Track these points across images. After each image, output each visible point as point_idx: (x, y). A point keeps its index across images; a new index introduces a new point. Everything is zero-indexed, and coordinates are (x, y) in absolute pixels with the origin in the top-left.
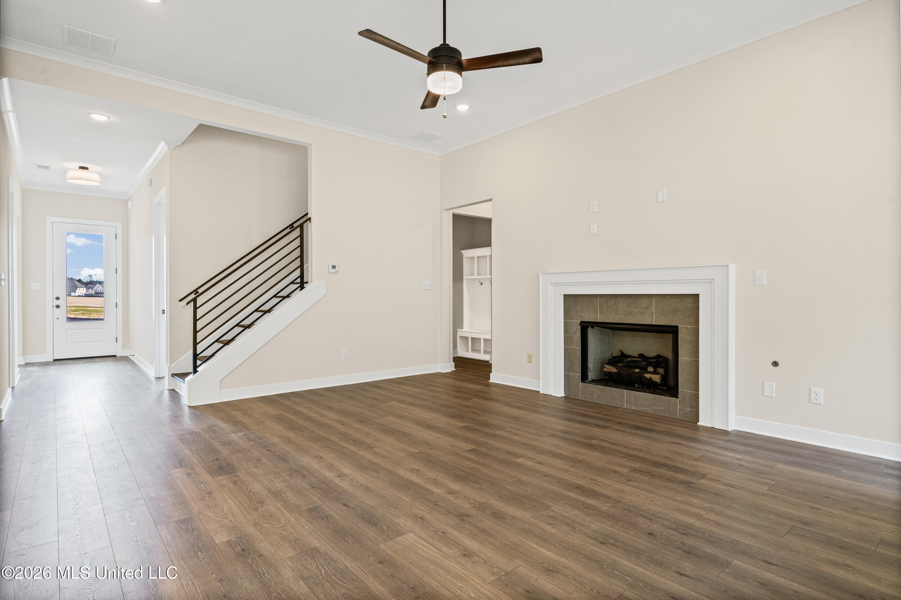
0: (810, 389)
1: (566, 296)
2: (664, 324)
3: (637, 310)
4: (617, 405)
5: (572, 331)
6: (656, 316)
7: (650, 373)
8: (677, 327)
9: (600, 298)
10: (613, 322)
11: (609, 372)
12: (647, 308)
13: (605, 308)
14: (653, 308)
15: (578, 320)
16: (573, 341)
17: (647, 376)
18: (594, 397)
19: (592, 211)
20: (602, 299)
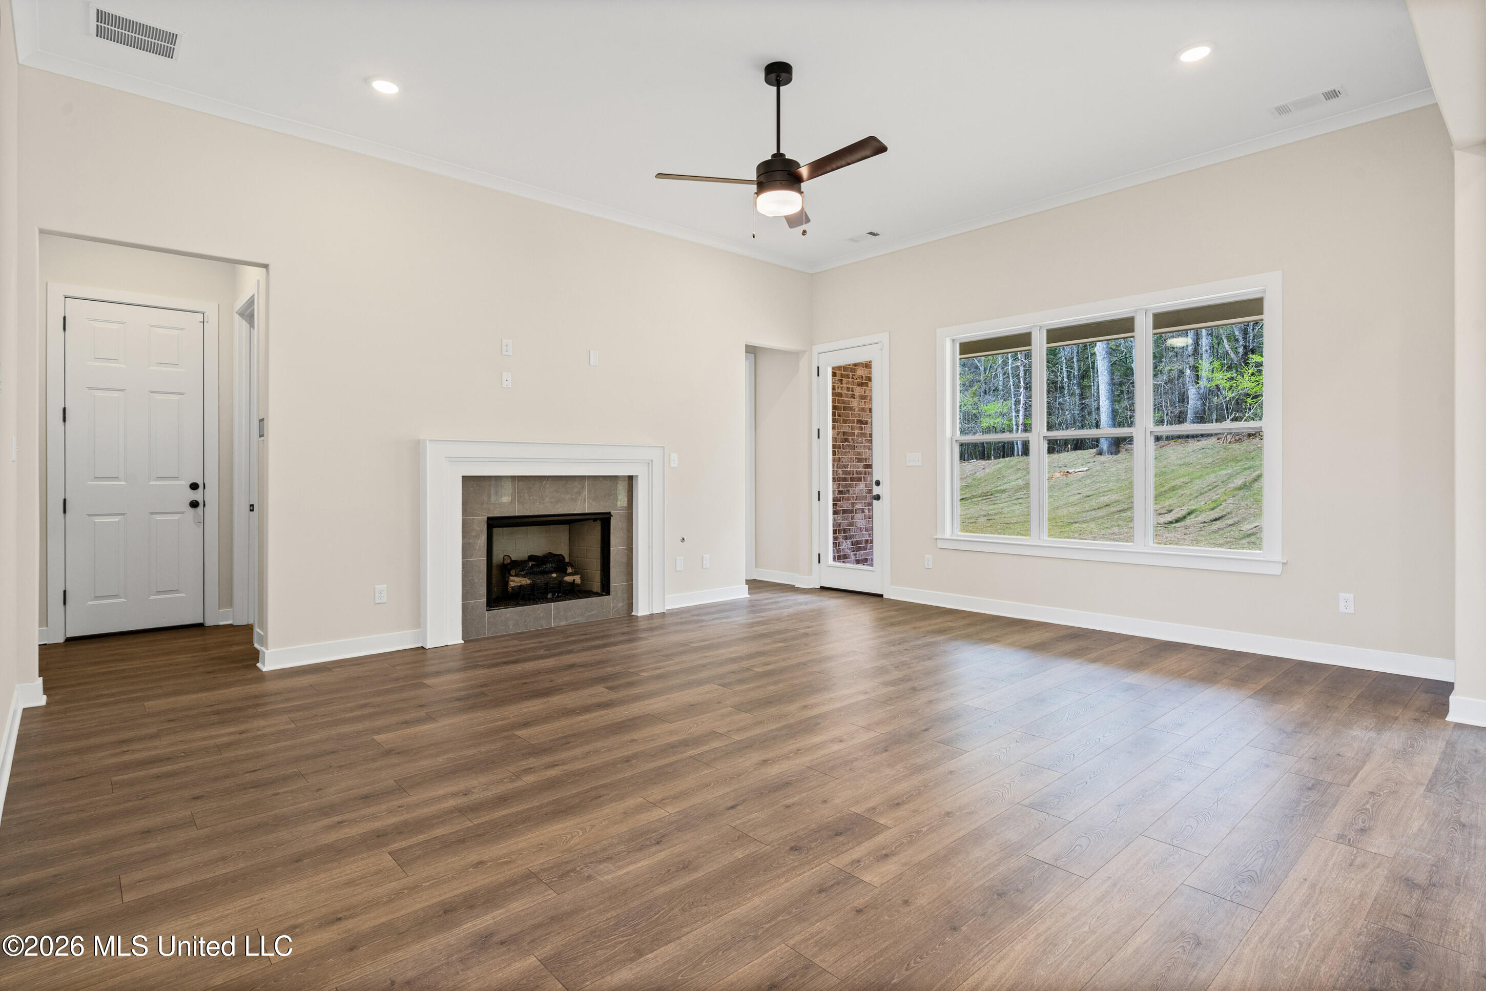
0: (703, 557)
1: (465, 478)
2: (597, 511)
3: (568, 497)
4: (542, 626)
5: (474, 534)
6: (589, 502)
7: (570, 574)
8: (609, 513)
9: (519, 481)
10: (537, 514)
11: (521, 586)
12: (579, 493)
13: (526, 495)
14: (585, 493)
15: (483, 515)
16: (475, 550)
17: (568, 579)
18: (509, 627)
19: (504, 352)
20: (521, 483)
